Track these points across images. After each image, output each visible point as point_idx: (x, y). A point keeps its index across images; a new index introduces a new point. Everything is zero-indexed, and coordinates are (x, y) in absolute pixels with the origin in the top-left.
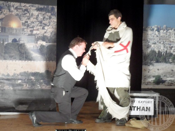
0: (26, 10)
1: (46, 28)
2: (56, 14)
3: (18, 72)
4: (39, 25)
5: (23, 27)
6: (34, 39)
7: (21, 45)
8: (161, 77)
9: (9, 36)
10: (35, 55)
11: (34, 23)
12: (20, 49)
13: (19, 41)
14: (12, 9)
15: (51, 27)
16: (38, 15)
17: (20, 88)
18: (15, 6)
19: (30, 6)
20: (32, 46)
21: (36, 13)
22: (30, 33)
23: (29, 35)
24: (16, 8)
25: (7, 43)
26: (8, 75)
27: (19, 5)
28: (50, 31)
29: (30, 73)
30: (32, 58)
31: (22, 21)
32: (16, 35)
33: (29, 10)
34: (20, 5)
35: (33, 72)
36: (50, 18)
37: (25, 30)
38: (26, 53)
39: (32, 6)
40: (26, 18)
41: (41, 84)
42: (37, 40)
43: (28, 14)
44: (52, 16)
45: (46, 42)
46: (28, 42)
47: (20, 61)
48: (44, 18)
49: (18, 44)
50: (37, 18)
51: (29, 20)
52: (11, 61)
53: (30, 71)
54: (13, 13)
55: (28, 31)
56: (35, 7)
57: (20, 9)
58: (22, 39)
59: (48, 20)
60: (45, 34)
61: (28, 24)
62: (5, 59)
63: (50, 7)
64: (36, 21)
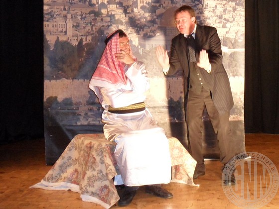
1: (228, 25)
2: (244, 4)
4: (217, 21)
15: (236, 23)
16: (216, 7)
21: (212, 3)
26: (171, 100)
28: (234, 31)
36: (234, 9)
40: (198, 12)
43: (200, 6)
44: (237, 7)
45: (229, 48)
48: (225, 11)
50: (214, 11)
52: (175, 79)
54: (178, 5)
59: (232, 13)
60: (227, 36)
61: (201, 22)
64: (213, 15)
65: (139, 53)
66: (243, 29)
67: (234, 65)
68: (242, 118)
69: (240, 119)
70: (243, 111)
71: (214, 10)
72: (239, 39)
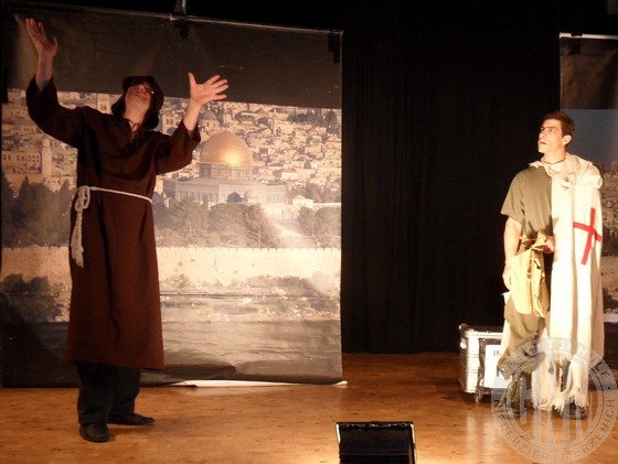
0: (263, 121)
1: (314, 164)
2: (340, 130)
3: (243, 277)
4: (296, 158)
5: (255, 164)
6: (283, 193)
7: (251, 208)
8: (609, 293)
9: (221, 186)
10: (287, 233)
11: (282, 153)
12: (248, 220)
13: (246, 199)
14: (227, 118)
15: (328, 161)
16: (294, 133)
17: (248, 317)
18: (235, 112)
19: (272, 111)
20: (280, 212)
21: (288, 127)
22: (273, 178)
23: (271, 183)
24: (239, 117)
25: (214, 204)
26: (218, 285)
27: (246, 109)
28: (324, 174)
29: (274, 279)
30: (278, 240)
31: (254, 150)
32: (238, 183)
33: (269, 121)
34: (249, 107)
35: (282, 276)
36: (325, 139)
37: (261, 171)
38: (262, 229)
39: (278, 111)
40: (264, 140)
41: (301, 307)
42: (292, 194)
43: (268, 132)
44: (329, 135)
45: (316, 201)
46: (269, 201)
47: (249, 250)
48: (309, 139)
49: (242, 206)
50: (290, 141)
51: (272, 146)
52: (224, 251)
53: (274, 273)
54: (230, 129)
55: (268, 173)
56: (286, 112)
57: (247, 118)
58: (254, 194)
59: (321, 144)
60: (312, 181)
61: (268, 157)
62: (209, 244)
63: (324, 111)
64: (289, 147)
65: (164, 206)
66: (339, 171)
67: (324, 229)
68: (337, 316)
69: (333, 318)
70: (339, 305)
71: (291, 139)
72: (333, 187)
